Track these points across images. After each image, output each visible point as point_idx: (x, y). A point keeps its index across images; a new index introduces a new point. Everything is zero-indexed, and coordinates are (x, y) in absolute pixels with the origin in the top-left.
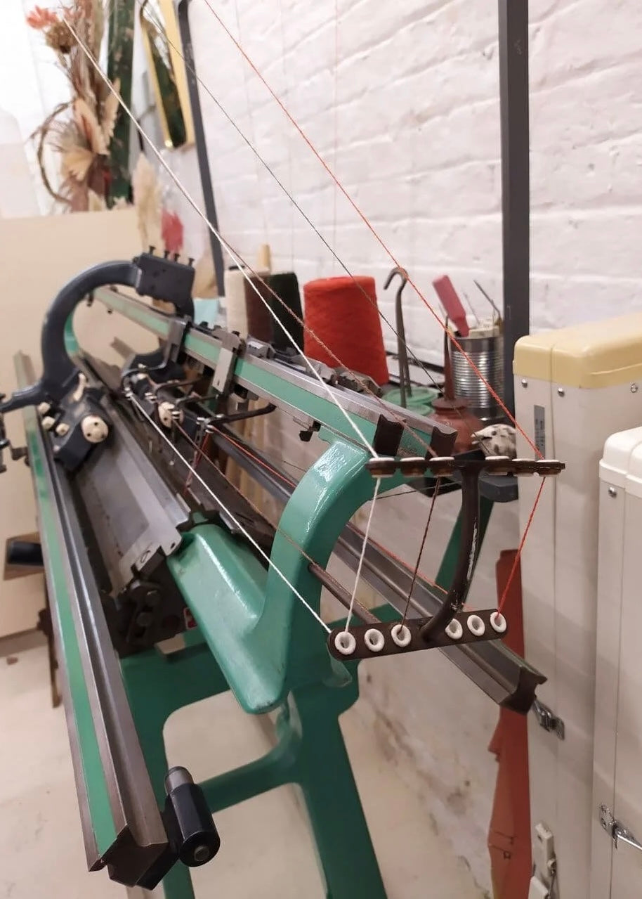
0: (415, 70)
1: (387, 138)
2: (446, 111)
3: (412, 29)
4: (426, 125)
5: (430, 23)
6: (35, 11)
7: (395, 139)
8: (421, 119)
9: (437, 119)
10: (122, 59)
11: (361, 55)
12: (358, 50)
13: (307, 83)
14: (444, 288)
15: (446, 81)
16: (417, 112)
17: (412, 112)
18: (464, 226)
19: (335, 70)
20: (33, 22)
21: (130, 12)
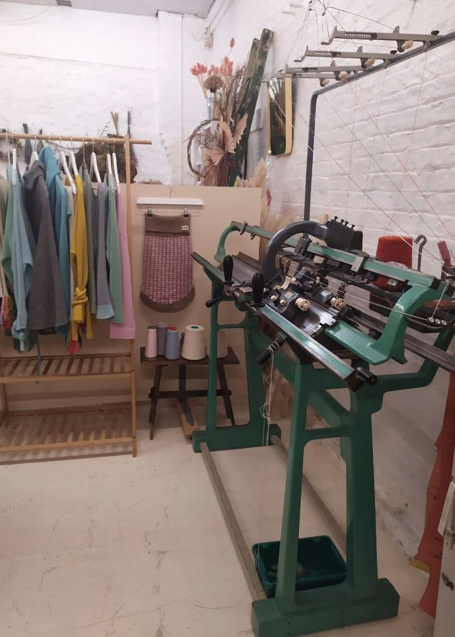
0: (435, 146)
1: (414, 173)
2: (449, 168)
3: (438, 127)
4: (437, 172)
5: (447, 128)
6: (197, 66)
7: (419, 175)
8: (435, 168)
9: (443, 170)
10: (250, 102)
11: (407, 132)
12: (405, 130)
13: (372, 139)
14: (442, 246)
15: (451, 154)
16: (433, 165)
17: (431, 164)
18: (450, 220)
19: (389, 136)
20: (195, 72)
21: (260, 77)
